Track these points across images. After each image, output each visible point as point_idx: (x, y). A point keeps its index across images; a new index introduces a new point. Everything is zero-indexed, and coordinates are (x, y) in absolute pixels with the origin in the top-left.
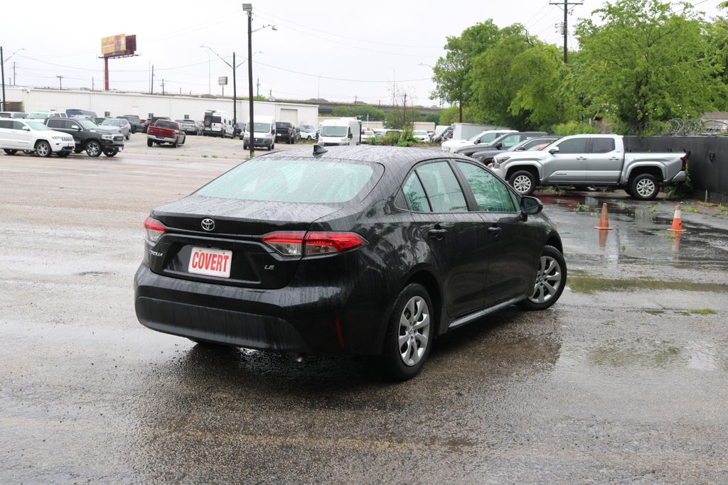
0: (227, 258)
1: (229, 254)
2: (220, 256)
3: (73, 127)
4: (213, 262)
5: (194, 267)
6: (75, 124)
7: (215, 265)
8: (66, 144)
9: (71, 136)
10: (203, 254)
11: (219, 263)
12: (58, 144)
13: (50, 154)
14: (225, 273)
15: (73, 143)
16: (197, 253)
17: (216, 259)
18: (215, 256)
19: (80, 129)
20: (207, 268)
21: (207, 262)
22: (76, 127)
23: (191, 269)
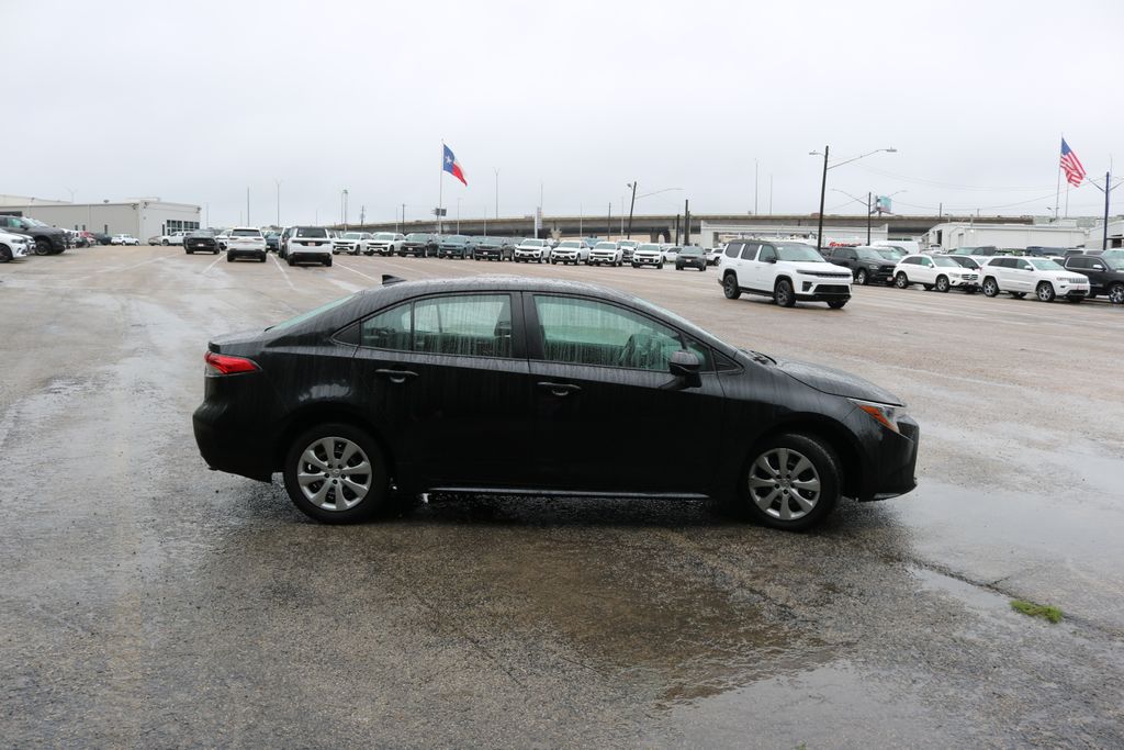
3: (1095, 266)
6: (1101, 264)
8: (1075, 286)
9: (1086, 277)
12: (1063, 287)
13: (1053, 299)
15: (1087, 286)
19: (1104, 269)
22: (1100, 267)
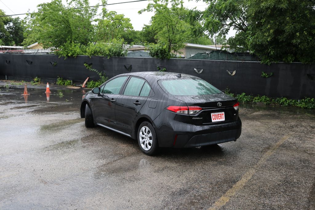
0: (223, 114)
1: (223, 113)
2: (220, 114)
4: (219, 117)
5: (214, 120)
7: (220, 118)
10: (215, 115)
11: (221, 117)
14: (223, 119)
16: (213, 115)
17: (219, 116)
18: (219, 114)
20: (217, 119)
21: (217, 117)
23: (213, 121)
